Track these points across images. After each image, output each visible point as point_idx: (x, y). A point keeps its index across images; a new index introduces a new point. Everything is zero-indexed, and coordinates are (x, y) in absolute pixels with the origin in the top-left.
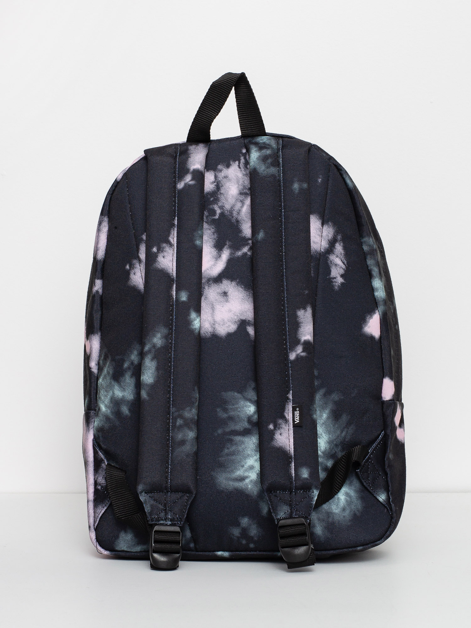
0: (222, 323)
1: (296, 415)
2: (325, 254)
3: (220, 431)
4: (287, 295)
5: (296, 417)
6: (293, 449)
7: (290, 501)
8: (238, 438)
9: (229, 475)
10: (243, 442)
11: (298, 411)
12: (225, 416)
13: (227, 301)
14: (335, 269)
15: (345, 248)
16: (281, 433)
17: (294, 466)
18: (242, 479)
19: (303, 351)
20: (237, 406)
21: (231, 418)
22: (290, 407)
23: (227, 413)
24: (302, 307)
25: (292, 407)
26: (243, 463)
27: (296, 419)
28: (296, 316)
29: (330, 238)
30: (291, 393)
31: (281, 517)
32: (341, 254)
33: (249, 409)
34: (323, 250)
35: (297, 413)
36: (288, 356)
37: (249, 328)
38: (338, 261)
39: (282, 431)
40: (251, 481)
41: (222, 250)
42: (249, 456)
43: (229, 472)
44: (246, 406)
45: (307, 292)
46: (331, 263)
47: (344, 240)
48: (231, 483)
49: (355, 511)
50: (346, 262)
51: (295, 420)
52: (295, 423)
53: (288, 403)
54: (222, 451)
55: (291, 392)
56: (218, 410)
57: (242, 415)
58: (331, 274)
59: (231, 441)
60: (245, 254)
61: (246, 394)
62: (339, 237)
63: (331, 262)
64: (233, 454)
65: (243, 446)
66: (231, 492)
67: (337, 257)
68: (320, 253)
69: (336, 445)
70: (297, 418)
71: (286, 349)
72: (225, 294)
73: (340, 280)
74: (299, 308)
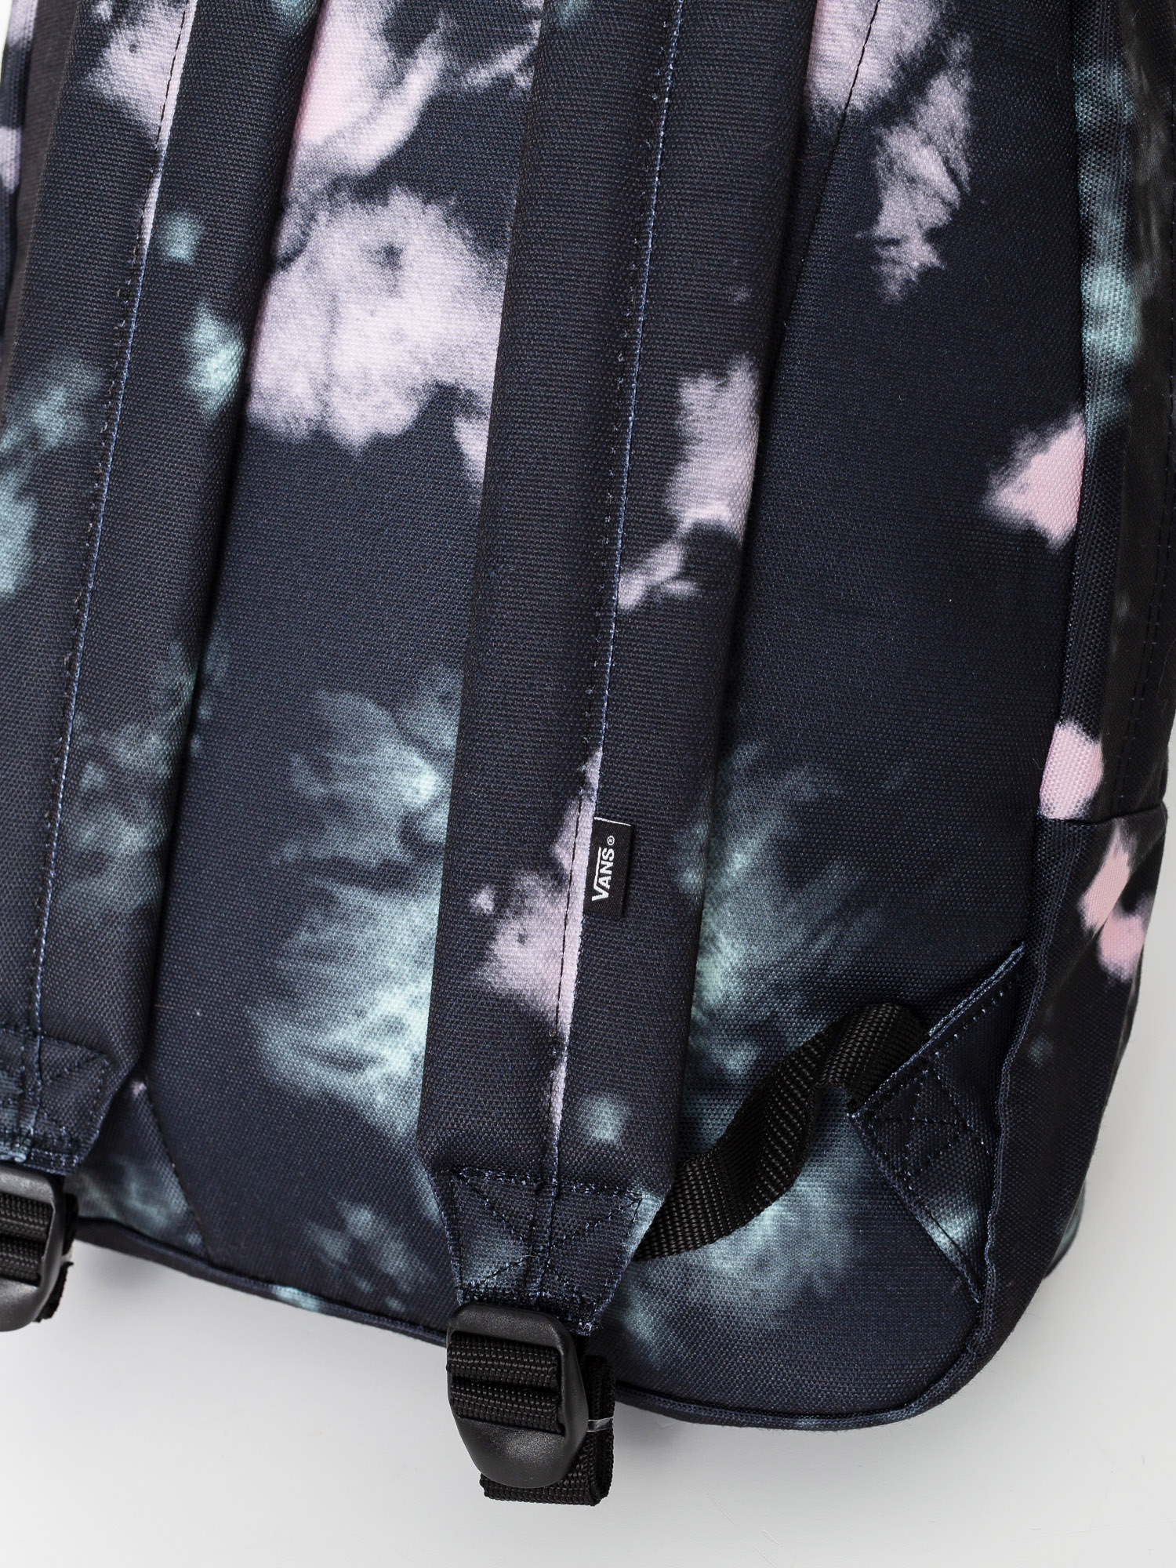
0: (357, 388)
1: (601, 866)
2: (867, 124)
3: (291, 851)
4: (651, 300)
5: (601, 875)
6: (571, 1010)
7: (533, 1223)
8: (353, 896)
9: (305, 1037)
10: (371, 917)
11: (611, 851)
12: (318, 790)
13: (393, 290)
14: (903, 201)
15: (976, 105)
16: (527, 936)
17: (566, 1080)
18: (353, 1063)
19: (685, 574)
20: (365, 759)
21: (339, 808)
22: (584, 819)
23: (326, 781)
24: (706, 367)
25: (595, 822)
26: (361, 1002)
27: (599, 885)
28: (672, 407)
29: (908, 46)
30: (599, 760)
31: (483, 1282)
32: (951, 131)
33: (414, 785)
34: (858, 103)
35: (607, 857)
36: (611, 588)
37: (466, 425)
38: (928, 164)
39: (532, 923)
40: (389, 1080)
41: (413, 53)
42: (391, 979)
43: (307, 1023)
44: (403, 768)
45: (742, 295)
46: (890, 170)
47: (977, 65)
48: (313, 1068)
49: (809, 1277)
50: (964, 171)
51: (596, 887)
52: (594, 898)
53: (581, 800)
54: (288, 935)
55: (599, 754)
56: (297, 760)
57: (383, 803)
58: (877, 222)
59: (327, 901)
60: (505, 83)
61: (410, 716)
62: (958, 49)
63: (891, 162)
64: (325, 954)
65: (370, 932)
66: (310, 1102)
67: (928, 140)
68: (844, 115)
69: (779, 989)
70: (601, 880)
71: (607, 553)
72: (391, 256)
73: (918, 254)
74: (694, 370)
